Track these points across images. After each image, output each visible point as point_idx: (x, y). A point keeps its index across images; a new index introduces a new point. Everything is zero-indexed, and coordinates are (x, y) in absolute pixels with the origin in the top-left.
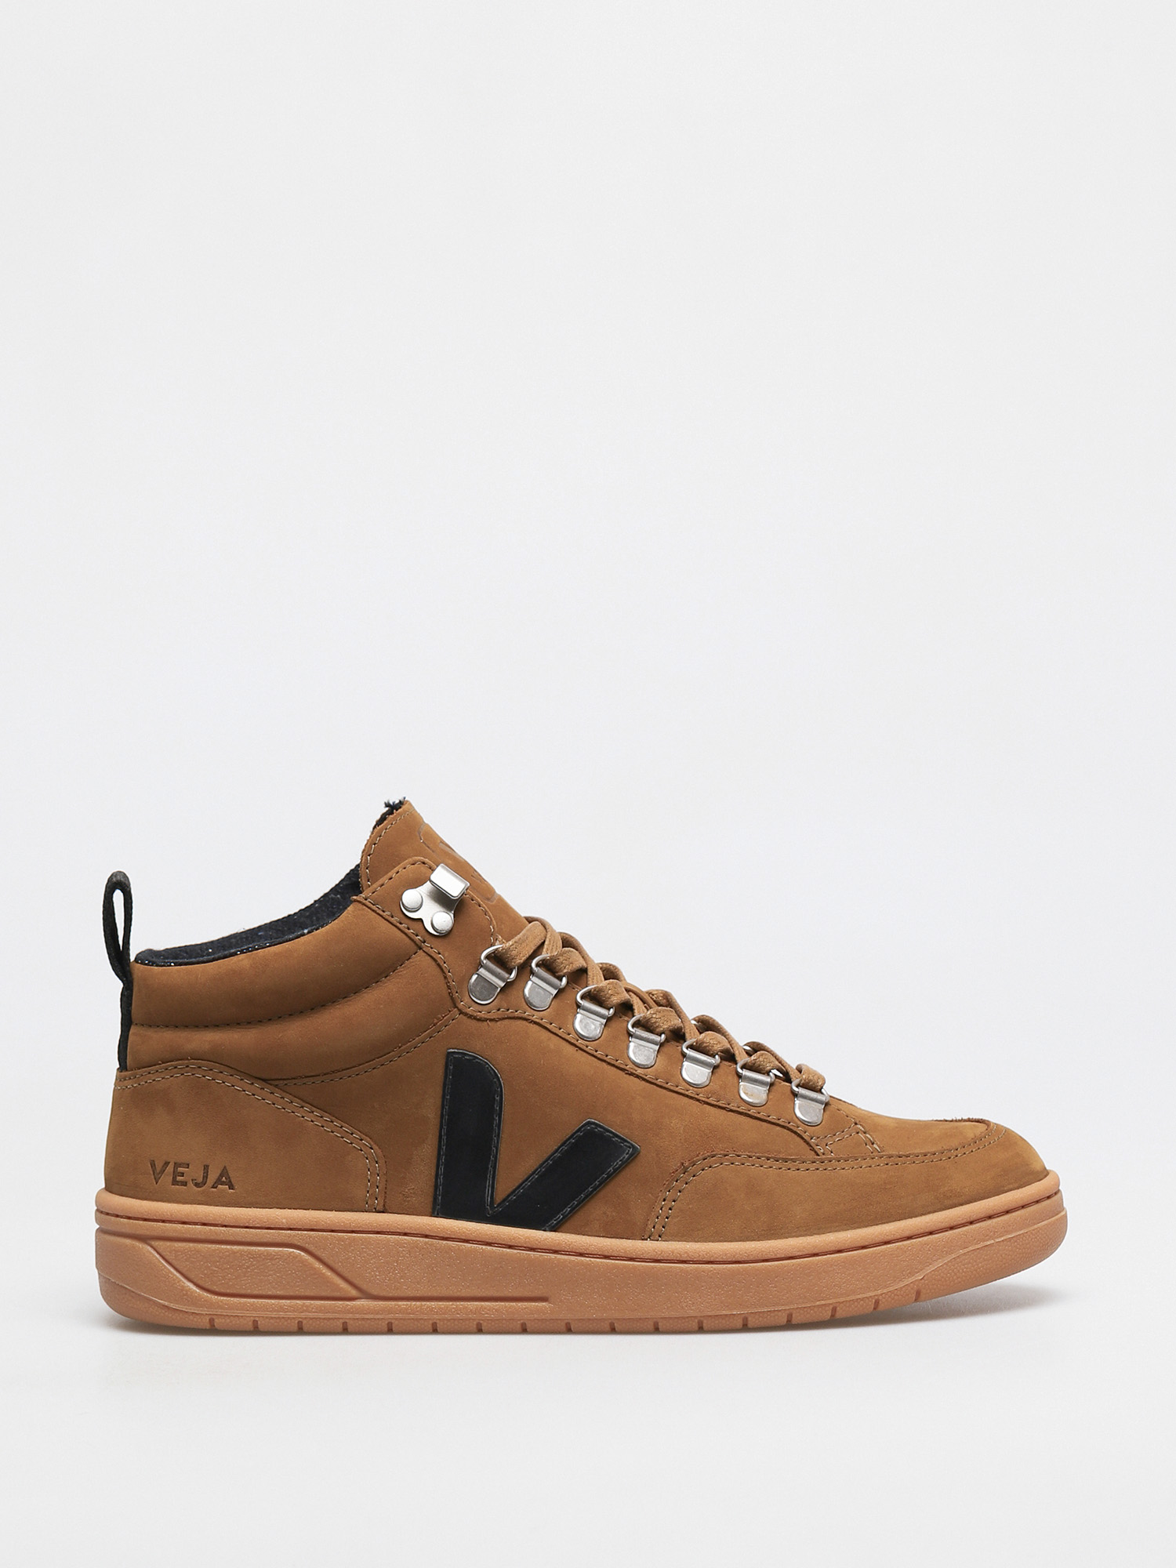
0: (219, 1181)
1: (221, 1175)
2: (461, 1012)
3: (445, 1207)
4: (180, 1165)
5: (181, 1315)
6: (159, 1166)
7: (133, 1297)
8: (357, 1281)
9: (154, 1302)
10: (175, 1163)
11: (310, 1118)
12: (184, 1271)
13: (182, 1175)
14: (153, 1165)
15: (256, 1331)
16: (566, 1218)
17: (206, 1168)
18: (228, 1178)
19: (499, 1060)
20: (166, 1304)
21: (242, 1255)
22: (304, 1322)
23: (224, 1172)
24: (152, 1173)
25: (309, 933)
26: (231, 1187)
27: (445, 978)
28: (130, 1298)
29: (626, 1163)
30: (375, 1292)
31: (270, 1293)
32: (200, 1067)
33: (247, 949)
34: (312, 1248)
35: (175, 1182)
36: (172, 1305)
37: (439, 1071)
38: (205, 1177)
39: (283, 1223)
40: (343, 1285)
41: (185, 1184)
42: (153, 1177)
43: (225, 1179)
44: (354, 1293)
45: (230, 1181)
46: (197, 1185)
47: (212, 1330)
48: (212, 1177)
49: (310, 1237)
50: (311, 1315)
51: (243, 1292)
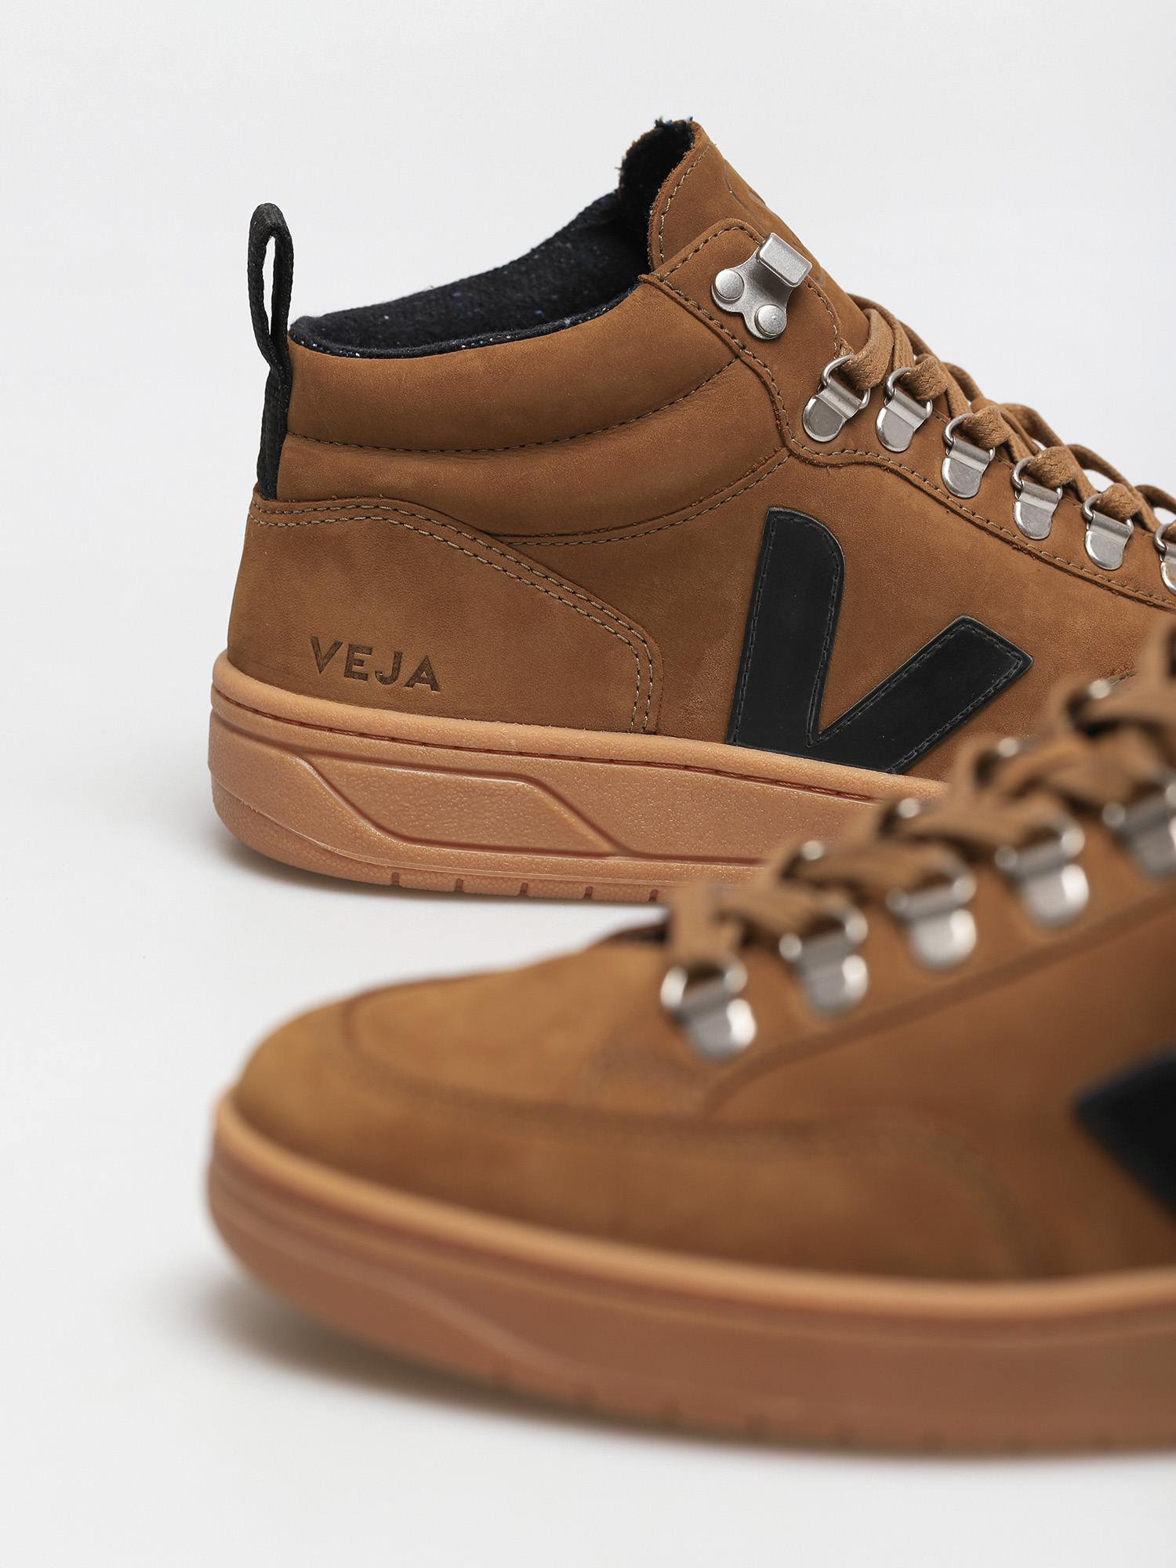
0: (416, 677)
1: (420, 669)
2: (791, 454)
4: (358, 649)
5: (350, 866)
6: (325, 647)
7: (276, 832)
8: (613, 832)
9: (310, 843)
10: (350, 646)
11: (556, 594)
12: (359, 804)
13: (361, 663)
14: (316, 644)
15: (459, 892)
16: (922, 756)
17: (398, 657)
18: (431, 673)
19: (844, 528)
20: (329, 848)
21: (447, 787)
22: (532, 885)
23: (425, 665)
24: (313, 655)
25: (573, 324)
26: (435, 686)
27: (773, 402)
28: (272, 833)
29: (1011, 682)
30: (635, 847)
31: (484, 842)
32: (396, 510)
33: (477, 342)
34: (551, 783)
35: (349, 673)
36: (337, 851)
37: (753, 539)
38: (397, 669)
39: (510, 745)
40: (592, 836)
41: (364, 677)
42: (314, 661)
43: (425, 673)
44: (606, 847)
45: (434, 679)
46: (383, 680)
47: (395, 888)
48: (408, 670)
49: (549, 766)
50: (543, 876)
51: (445, 839)
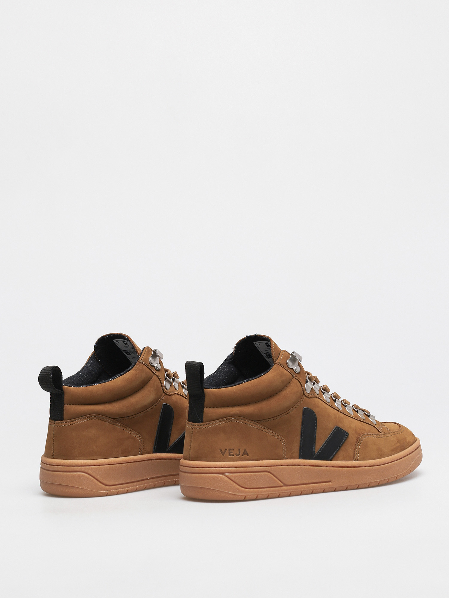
0: (244, 454)
1: (244, 452)
2: (305, 396)
3: (302, 456)
4: (231, 450)
5: (236, 496)
6: (223, 450)
7: (219, 492)
8: (283, 481)
9: (227, 492)
10: (229, 449)
11: (267, 432)
12: (237, 482)
13: (232, 453)
14: (221, 450)
15: (257, 499)
16: (334, 456)
17: (239, 450)
18: (246, 452)
19: (316, 411)
20: (232, 493)
21: (254, 476)
22: (270, 495)
23: (245, 451)
24: (221, 453)
25: (264, 375)
26: (248, 455)
27: (301, 386)
29: (347, 438)
30: (287, 484)
31: (261, 487)
32: (235, 419)
33: (246, 381)
34: (271, 472)
35: (230, 455)
36: (234, 493)
37: (301, 415)
38: (240, 453)
39: (264, 465)
40: (280, 482)
41: (233, 455)
42: (221, 454)
43: (245, 452)
44: (282, 485)
45: (247, 453)
46: (237, 455)
47: (244, 500)
48: (242, 452)
49: (272, 468)
50: (272, 492)
51: (254, 487)
